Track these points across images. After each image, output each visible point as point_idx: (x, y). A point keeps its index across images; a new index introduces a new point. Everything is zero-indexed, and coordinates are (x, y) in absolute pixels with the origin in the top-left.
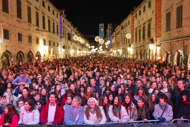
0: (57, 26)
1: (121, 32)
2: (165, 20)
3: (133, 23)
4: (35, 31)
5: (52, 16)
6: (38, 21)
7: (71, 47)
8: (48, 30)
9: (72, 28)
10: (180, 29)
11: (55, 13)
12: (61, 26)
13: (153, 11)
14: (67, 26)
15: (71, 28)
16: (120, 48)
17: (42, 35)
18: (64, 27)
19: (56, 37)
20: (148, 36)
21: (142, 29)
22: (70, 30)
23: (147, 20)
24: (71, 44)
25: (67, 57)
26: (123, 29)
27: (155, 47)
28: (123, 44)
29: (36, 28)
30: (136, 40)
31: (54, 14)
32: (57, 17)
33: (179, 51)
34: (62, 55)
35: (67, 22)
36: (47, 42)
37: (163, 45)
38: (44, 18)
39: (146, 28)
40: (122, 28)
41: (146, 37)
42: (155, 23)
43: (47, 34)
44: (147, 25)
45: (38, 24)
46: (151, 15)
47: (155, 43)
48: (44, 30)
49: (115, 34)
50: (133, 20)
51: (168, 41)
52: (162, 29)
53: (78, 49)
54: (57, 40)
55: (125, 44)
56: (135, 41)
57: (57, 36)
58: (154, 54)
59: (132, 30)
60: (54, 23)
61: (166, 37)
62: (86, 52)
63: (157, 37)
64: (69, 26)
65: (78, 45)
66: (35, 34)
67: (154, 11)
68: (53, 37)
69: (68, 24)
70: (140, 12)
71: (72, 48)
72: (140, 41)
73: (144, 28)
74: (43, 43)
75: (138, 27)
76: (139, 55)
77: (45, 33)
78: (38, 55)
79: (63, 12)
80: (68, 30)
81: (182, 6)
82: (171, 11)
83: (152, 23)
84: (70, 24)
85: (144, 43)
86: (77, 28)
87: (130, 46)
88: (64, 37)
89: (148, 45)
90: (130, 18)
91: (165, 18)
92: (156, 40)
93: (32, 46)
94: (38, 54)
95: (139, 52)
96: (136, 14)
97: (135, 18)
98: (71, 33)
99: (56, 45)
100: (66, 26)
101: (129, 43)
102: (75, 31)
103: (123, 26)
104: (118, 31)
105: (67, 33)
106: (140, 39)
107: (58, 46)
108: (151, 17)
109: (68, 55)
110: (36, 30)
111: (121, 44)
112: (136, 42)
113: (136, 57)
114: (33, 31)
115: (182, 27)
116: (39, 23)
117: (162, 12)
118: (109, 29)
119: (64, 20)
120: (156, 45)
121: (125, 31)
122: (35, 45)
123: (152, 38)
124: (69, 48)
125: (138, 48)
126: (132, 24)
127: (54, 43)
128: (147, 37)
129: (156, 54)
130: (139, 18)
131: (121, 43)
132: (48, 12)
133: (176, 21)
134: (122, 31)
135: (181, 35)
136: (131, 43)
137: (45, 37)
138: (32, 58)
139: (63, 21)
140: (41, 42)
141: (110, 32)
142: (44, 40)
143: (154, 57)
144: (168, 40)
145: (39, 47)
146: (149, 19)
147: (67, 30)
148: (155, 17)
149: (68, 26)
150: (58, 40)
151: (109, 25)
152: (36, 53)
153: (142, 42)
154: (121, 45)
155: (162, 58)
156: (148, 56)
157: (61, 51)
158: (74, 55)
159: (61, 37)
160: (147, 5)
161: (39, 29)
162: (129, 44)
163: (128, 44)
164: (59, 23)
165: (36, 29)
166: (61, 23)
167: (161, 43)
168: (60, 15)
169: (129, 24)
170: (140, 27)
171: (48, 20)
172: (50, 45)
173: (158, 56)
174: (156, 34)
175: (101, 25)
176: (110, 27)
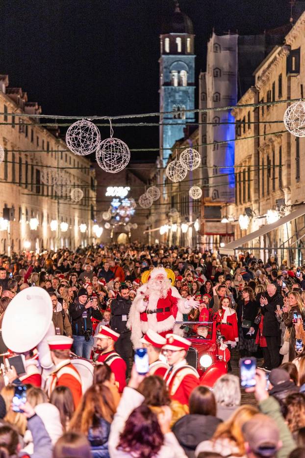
1: (290, 90)
16: (280, 203)
26: (297, 71)
62: (65, 227)
103: (299, 50)
104: (269, 87)
111: (289, 174)
118: (217, 73)
131: (289, 166)
141: (223, 93)
151: (217, 47)
154: (285, 183)
175: (173, 45)
176: (224, 54)
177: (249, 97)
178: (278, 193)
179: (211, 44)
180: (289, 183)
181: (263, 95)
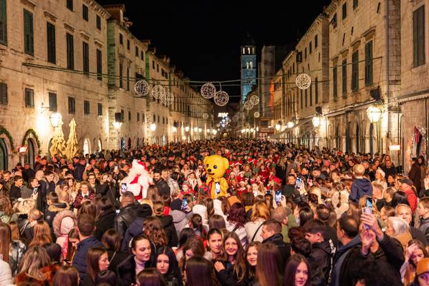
0: (99, 53)
1: (298, 68)
2: (411, 31)
3: (326, 43)
4: (19, 67)
5: (79, 25)
6: (32, 39)
7: (148, 116)
8: (66, 66)
9: (151, 59)
11: (92, 14)
12: (110, 55)
13: (379, 4)
14: (134, 54)
15: (147, 59)
16: (293, 119)
17: (45, 81)
18: (122, 56)
19: (95, 88)
20: (366, 82)
21: (349, 60)
22: (143, 65)
23: (363, 31)
24: (148, 105)
25: (134, 145)
26: (301, 61)
27: (387, 113)
28: (302, 107)
29: (22, 58)
30: (335, 94)
31: (86, 17)
32: (99, 27)
34: (115, 141)
35: (132, 42)
36: (62, 102)
37: (406, 108)
38: (51, 30)
39: (362, 57)
40: (299, 58)
41: (362, 84)
42: (384, 42)
43: (61, 77)
44: (362, 48)
45: (29, 48)
46: (373, 18)
47: (386, 101)
48: (50, 65)
50: (326, 34)
51: (420, 97)
52: (403, 59)
53: (171, 120)
54: (97, 94)
55: (306, 106)
56: (331, 98)
57: (98, 83)
58: (384, 135)
59: (324, 64)
60: (86, 46)
61: (415, 83)
62: (200, 130)
63: (391, 83)
64: (140, 54)
65: (170, 110)
66: (21, 76)
67: (382, 5)
68: (82, 86)
69: (137, 49)
70: (344, 8)
71: (152, 119)
72: (345, 97)
73: (355, 56)
74: (47, 104)
75: (341, 53)
76: (344, 140)
77: (56, 75)
78: (30, 140)
79: (121, 12)
80: (136, 66)
83: (377, 41)
84: (143, 48)
85: (356, 103)
86: (168, 61)
87: (319, 110)
88: (121, 87)
89: (366, 107)
90: (317, 28)
91: (411, 25)
92: (389, 94)
93: (8, 112)
94: (31, 136)
95: (343, 130)
96: (335, 15)
97: (331, 26)
98: (147, 73)
99: (93, 108)
100: (130, 55)
101: (317, 102)
102: (160, 68)
103: (301, 53)
104: (289, 68)
105: (132, 75)
106: (345, 90)
107: (100, 113)
108: (374, 22)
109: (136, 140)
110: (24, 64)
111: (298, 106)
112: (335, 101)
113: (335, 147)
114: (12, 68)
116: (35, 45)
117: (403, 9)
118: (266, 63)
119: (121, 36)
120: (390, 108)
121: (306, 67)
122: (21, 110)
123: (376, 86)
124: (140, 118)
125: (342, 117)
126: (323, 44)
127: (87, 104)
128: (364, 85)
129: (388, 136)
130: (344, 27)
131: (298, 103)
132: (68, 10)
134: (300, 65)
136: (324, 102)
137: (54, 87)
138: (9, 149)
139: (117, 38)
140: (41, 100)
141: (269, 71)
142: (53, 97)
143: (384, 145)
144: (420, 93)
145: (32, 116)
146: (367, 28)
147: (132, 65)
148: (383, 23)
149: (137, 55)
150: (100, 97)
151: (266, 52)
152: (22, 133)
153: (350, 100)
154: (296, 110)
155: (403, 148)
156: (367, 142)
157: (110, 129)
158: (157, 138)
159: (111, 86)
161: (36, 62)
162: (318, 105)
163: (315, 106)
164: (105, 45)
165: (24, 61)
166: (111, 45)
167: (401, 100)
168: (109, 21)
169: (316, 46)
170: (344, 52)
171: (65, 34)
172: (72, 109)
173: (394, 143)
174: (388, 75)
175: (246, 51)
176: (269, 54)
177: (280, 73)
178: (293, 115)
179: (263, 50)
180: (298, 110)
181: (286, 72)
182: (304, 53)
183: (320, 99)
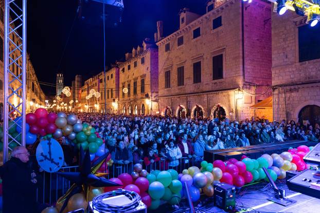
1: (99, 85)
10: (181, 86)
16: (96, 103)
21: (132, 84)
23: (139, 75)
30: (123, 95)
33: (181, 106)
39: (139, 84)
40: (101, 81)
41: (139, 91)
44: (139, 81)
47: (151, 98)
49: (87, 87)
50: (118, 74)
51: (168, 97)
52: (160, 85)
55: (105, 98)
56: (121, 96)
58: (150, 109)
59: (116, 84)
61: (165, 93)
63: (152, 92)
67: (149, 68)
70: (129, 66)
72: (129, 96)
73: (135, 84)
75: (127, 81)
81: (183, 67)
82: (170, 69)
83: (147, 79)
87: (114, 100)
89: (141, 100)
90: (113, 71)
92: (152, 96)
96: (124, 68)
97: (121, 72)
101: (112, 97)
104: (92, 84)
106: (129, 94)
108: (145, 73)
112: (123, 97)
115: (184, 85)
117: (160, 70)
120: (152, 101)
123: (146, 93)
126: (116, 77)
130: (128, 72)
133: (177, 80)
134: (101, 84)
135: (182, 92)
136: (116, 98)
141: (79, 85)
146: (142, 74)
148: (149, 73)
153: (132, 97)
155: (160, 113)
160: (139, 61)
162: (112, 99)
167: (159, 98)
169: (112, 77)
170: (129, 81)
174: (151, 90)
175: (59, 76)
176: (79, 78)
181: (90, 85)
182: (103, 80)
183: (114, 96)
